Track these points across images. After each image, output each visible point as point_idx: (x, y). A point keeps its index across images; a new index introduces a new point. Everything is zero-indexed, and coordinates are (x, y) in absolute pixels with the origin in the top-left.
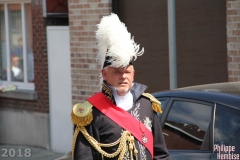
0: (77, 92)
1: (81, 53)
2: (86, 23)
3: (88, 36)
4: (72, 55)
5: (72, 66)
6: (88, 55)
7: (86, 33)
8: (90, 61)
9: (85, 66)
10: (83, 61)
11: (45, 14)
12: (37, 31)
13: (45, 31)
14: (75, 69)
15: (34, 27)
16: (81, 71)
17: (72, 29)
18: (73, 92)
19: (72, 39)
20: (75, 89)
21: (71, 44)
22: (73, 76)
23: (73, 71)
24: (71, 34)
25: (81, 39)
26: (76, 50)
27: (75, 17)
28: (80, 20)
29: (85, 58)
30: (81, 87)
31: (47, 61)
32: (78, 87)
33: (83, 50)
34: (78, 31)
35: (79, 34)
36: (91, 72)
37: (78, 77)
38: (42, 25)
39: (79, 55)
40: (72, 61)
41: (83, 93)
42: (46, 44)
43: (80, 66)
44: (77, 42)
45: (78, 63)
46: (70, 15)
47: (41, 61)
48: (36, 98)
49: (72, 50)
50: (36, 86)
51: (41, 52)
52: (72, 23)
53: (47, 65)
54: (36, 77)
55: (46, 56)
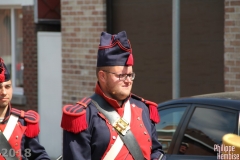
0: (68, 98)
1: (73, 59)
2: (79, 30)
3: (81, 43)
4: (64, 61)
5: (64, 71)
6: (80, 61)
7: (78, 40)
8: (82, 67)
9: (77, 72)
10: (75, 67)
11: (36, 20)
12: (28, 37)
13: (36, 37)
14: (67, 75)
15: (24, 33)
16: (72, 77)
17: (64, 35)
18: (64, 97)
19: (64, 45)
20: (66, 94)
21: (63, 50)
22: (63, 82)
23: (64, 77)
24: (63, 40)
25: (73, 46)
26: (68, 56)
27: (67, 24)
28: (73, 27)
29: (77, 64)
30: (72, 93)
31: (36, 66)
32: (69, 93)
33: (75, 56)
34: (70, 37)
35: (71, 40)
36: (83, 78)
37: (69, 83)
38: (32, 31)
39: (71, 61)
40: (64, 66)
41: (74, 99)
42: (36, 49)
43: (71, 72)
44: (69, 48)
45: (70, 69)
46: (63, 22)
47: (30, 66)
48: (25, 102)
49: (64, 56)
50: (25, 91)
51: (31, 57)
52: (64, 30)
53: (36, 70)
54: (25, 82)
55: (36, 62)
